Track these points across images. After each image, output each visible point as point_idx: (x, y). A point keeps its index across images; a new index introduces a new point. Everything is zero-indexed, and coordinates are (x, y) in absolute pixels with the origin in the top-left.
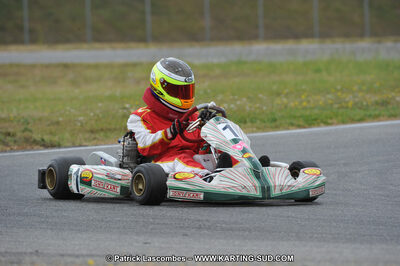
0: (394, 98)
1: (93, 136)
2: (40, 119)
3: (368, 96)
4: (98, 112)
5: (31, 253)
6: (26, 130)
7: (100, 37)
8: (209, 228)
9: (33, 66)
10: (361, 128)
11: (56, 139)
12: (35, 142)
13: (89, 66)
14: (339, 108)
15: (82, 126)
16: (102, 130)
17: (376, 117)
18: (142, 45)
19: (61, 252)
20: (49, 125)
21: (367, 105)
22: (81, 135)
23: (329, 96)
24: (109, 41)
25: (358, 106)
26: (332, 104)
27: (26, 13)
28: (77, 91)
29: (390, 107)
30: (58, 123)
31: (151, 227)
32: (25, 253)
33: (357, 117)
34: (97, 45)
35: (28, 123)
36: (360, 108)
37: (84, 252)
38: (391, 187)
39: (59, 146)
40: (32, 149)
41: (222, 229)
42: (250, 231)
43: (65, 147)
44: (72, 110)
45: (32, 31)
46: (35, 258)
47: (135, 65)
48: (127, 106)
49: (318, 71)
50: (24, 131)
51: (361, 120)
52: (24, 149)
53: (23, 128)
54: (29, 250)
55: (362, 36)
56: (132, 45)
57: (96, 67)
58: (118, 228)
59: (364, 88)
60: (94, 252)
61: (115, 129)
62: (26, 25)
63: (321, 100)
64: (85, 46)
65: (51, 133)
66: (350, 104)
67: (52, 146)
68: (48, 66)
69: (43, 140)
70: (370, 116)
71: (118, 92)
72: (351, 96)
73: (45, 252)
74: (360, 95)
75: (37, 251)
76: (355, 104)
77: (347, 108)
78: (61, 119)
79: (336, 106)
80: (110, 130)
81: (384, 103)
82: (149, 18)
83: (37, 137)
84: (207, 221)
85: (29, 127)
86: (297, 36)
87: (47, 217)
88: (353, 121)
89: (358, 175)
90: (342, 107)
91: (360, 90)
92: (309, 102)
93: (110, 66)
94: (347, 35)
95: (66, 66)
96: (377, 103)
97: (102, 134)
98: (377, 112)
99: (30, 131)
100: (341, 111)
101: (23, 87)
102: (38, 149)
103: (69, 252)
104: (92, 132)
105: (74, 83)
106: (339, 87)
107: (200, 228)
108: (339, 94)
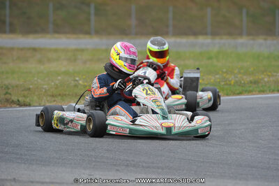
0: (263, 79)
1: (53, 99)
2: (17, 86)
3: (245, 77)
4: (57, 82)
5: (11, 180)
6: (7, 93)
7: (58, 30)
8: (134, 166)
9: (12, 49)
10: (240, 99)
11: (28, 100)
12: (13, 102)
13: (50, 50)
14: (225, 85)
15: (46, 91)
16: (60, 95)
17: (250, 92)
18: (87, 36)
19: (31, 180)
20: (23, 91)
21: (244, 83)
22: (45, 98)
23: (217, 76)
24: (65, 33)
25: (238, 83)
26: (219, 82)
27: (7, 11)
28: (42, 67)
29: (260, 85)
30: (29, 89)
31: (94, 164)
32: (6, 180)
33: (238, 92)
34: (56, 35)
35: (8, 89)
36: (240, 85)
37: (47, 180)
38: (260, 141)
39: (30, 105)
40: (11, 107)
41: (143, 167)
42: (163, 169)
43: (34, 106)
44: (39, 81)
45: (11, 24)
46: (13, 183)
47: (82, 50)
48: (77, 79)
49: (210, 58)
50: (5, 94)
51: (240, 94)
52: (5, 107)
53: (4, 92)
54: (9, 178)
55: (241, 34)
56: (81, 36)
57: (56, 51)
58: (71, 164)
59: (242, 71)
60: (54, 181)
61: (69, 95)
62: (8, 20)
63: (212, 79)
64: (48, 36)
65: (24, 96)
66: (232, 82)
67: (25, 105)
68: (22, 49)
69: (18, 100)
70: (246, 91)
71: (71, 68)
72: (233, 76)
73: (20, 179)
74: (239, 76)
75: (14, 179)
76: (236, 82)
77: (230, 84)
78: (31, 87)
79: (223, 83)
80: (65, 95)
81: (256, 82)
82: (93, 18)
83: (14, 98)
84: (133, 161)
85: (9, 91)
86: (195, 34)
87: (21, 155)
88: (234, 94)
89: (237, 132)
90: (227, 84)
91: (240, 73)
92: (203, 80)
93: (65, 51)
94: (230, 34)
95: (35, 50)
96: (251, 82)
97: (60, 98)
98: (251, 89)
99: (10, 94)
100: (226, 87)
101: (5, 63)
102: (15, 107)
103: (37, 180)
104: (53, 96)
105: (40, 62)
106: (224, 70)
107: (127, 166)
108: (225, 75)
